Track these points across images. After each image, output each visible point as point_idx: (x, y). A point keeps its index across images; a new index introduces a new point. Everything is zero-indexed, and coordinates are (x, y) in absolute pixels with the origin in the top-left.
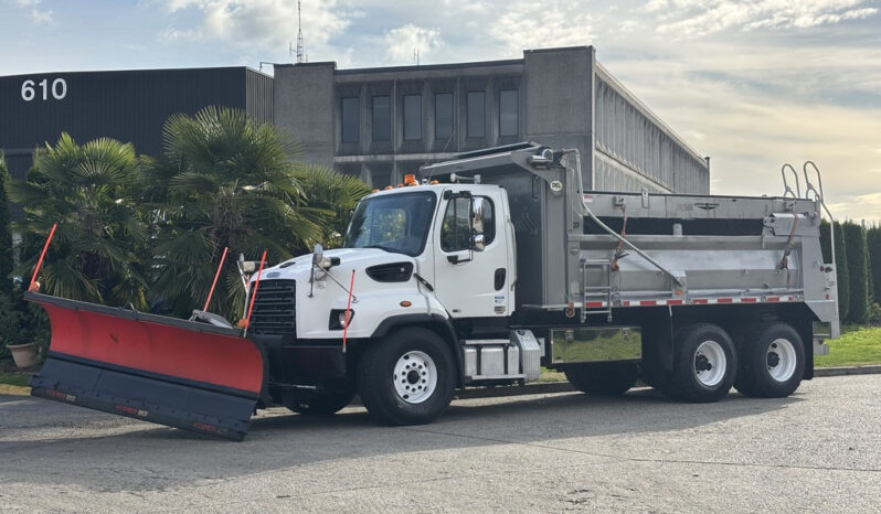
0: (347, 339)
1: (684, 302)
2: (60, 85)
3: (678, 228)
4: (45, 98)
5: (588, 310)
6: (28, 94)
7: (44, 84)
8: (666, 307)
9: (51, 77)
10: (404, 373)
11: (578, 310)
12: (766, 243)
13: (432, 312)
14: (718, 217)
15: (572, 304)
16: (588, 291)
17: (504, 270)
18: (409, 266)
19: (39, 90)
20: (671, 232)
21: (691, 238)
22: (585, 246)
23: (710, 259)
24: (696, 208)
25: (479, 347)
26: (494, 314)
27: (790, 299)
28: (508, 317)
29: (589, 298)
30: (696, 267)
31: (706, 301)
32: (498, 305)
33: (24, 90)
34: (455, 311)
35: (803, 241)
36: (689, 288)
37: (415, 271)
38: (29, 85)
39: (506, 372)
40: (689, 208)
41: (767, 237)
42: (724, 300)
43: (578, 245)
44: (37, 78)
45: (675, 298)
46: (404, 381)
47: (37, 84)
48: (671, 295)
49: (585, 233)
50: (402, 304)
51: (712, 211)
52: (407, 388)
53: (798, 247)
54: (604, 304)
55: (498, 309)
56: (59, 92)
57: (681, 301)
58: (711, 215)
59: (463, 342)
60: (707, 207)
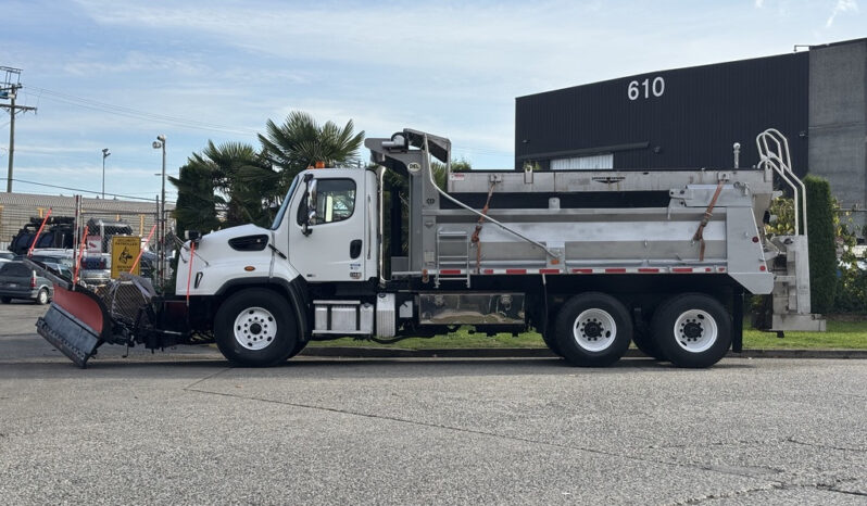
0: (190, 297)
1: (561, 272)
2: (659, 82)
3: (555, 203)
4: (647, 96)
5: (442, 277)
6: (633, 93)
7: (646, 83)
8: (539, 276)
9: (651, 76)
10: (246, 325)
11: (432, 277)
12: (671, 215)
13: (274, 275)
14: (623, 189)
15: (425, 272)
16: (442, 260)
17: (360, 242)
18: (264, 238)
19: (641, 89)
20: (546, 206)
21: (571, 211)
22: (441, 219)
23: (600, 230)
24: (593, 183)
25: (330, 307)
26: (351, 279)
27: (708, 270)
28: (365, 282)
29: (442, 266)
30: (579, 238)
31: (590, 270)
32: (353, 271)
33: (630, 90)
34: (309, 276)
35: (730, 212)
36: (567, 259)
37: (270, 242)
38: (634, 86)
39: (358, 328)
40: (584, 182)
41: (674, 207)
43: (434, 220)
44: (641, 78)
45: (550, 267)
46: (246, 332)
47: (640, 83)
48: (545, 265)
49: (441, 208)
50: (246, 269)
51: (616, 184)
52: (249, 337)
53: (723, 218)
54: (463, 272)
55: (354, 275)
56: (658, 90)
57: (558, 271)
58: (614, 188)
59: (315, 302)
60: (608, 181)
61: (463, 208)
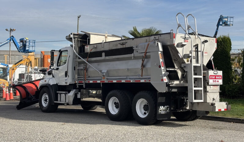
3: (103, 54)
5: (79, 84)
8: (100, 83)
10: (44, 99)
12: (134, 57)
13: (49, 83)
17: (67, 71)
20: (101, 56)
21: (107, 58)
24: (119, 45)
25: (61, 94)
27: (145, 81)
28: (68, 85)
29: (79, 80)
31: (112, 81)
34: (58, 83)
36: (107, 77)
37: (52, 73)
39: (65, 102)
40: (117, 45)
41: (135, 54)
42: (119, 81)
46: (44, 101)
48: (101, 79)
50: (45, 81)
51: (124, 45)
54: (83, 82)
55: (66, 83)
57: (104, 81)
58: (124, 46)
59: (58, 92)
60: (123, 44)
61: (80, 59)
